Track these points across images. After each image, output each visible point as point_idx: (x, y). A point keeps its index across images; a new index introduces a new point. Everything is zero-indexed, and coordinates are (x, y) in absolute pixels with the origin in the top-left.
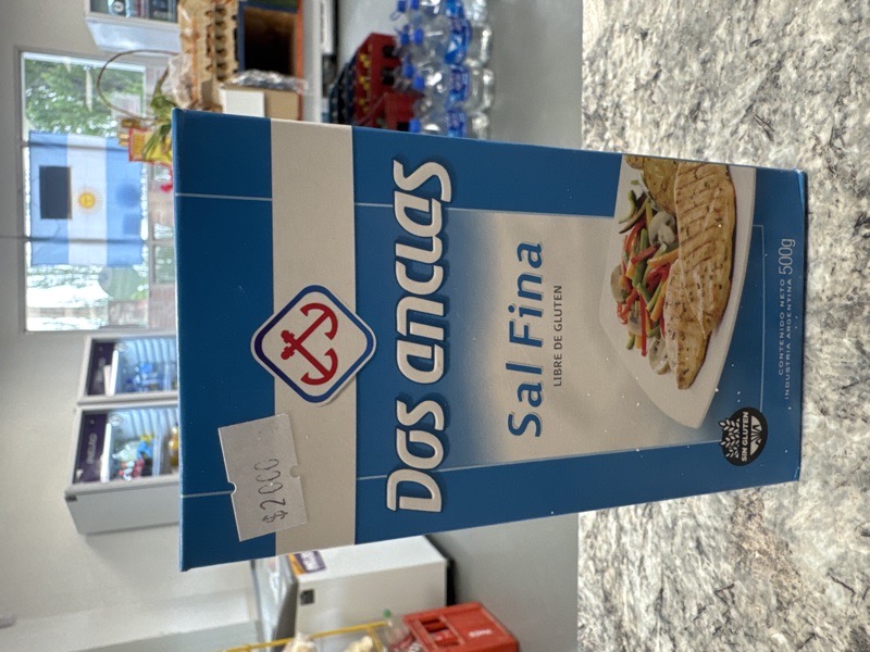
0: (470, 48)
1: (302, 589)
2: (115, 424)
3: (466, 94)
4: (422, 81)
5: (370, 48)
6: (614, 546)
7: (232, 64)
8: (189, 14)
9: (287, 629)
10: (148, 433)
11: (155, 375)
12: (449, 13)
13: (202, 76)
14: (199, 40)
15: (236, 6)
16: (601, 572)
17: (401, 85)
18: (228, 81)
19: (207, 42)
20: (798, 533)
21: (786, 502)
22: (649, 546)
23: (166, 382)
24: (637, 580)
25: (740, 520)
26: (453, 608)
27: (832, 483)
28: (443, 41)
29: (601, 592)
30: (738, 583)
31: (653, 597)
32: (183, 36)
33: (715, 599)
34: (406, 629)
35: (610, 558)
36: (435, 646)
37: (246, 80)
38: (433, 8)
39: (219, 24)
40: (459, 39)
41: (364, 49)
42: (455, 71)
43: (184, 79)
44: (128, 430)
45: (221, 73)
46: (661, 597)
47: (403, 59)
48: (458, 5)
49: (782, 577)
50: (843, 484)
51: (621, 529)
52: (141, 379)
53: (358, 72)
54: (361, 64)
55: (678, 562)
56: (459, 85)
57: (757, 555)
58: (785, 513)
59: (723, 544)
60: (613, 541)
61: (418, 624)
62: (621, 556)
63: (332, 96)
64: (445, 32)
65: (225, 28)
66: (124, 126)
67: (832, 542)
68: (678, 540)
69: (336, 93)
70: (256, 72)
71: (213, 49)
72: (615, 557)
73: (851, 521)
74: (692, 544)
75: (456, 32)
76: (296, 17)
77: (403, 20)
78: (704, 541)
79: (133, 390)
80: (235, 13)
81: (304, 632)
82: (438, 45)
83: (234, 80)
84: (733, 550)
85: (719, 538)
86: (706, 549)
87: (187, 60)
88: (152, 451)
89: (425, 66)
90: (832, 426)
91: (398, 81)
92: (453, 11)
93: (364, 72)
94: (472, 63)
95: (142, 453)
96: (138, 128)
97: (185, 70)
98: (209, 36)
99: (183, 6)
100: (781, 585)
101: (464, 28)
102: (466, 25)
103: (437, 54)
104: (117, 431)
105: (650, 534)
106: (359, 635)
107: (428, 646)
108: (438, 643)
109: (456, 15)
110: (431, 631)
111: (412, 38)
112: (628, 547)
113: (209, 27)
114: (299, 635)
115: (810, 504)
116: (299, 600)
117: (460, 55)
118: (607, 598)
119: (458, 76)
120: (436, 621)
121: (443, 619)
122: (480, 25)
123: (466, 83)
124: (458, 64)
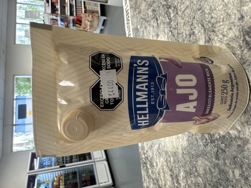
2: (38, 179)
10: (48, 180)
11: (50, 162)
23: (53, 164)
44: (42, 180)
52: (46, 163)
79: (43, 167)
88: (49, 186)
95: (46, 187)
104: (39, 181)
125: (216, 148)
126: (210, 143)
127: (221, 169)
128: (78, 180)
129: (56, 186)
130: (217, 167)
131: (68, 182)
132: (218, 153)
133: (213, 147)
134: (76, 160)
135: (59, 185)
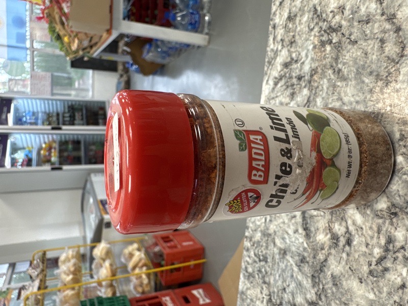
1: (105, 221)
2: (12, 140)
9: (97, 238)
10: (30, 146)
11: (34, 118)
23: (40, 121)
26: (176, 233)
34: (154, 240)
44: (19, 144)
52: (26, 119)
61: (160, 239)
79: (22, 124)
81: (106, 240)
88: (32, 155)
95: (27, 156)
104: (13, 144)
106: (132, 243)
107: (164, 248)
108: (168, 247)
110: (166, 242)
114: (103, 242)
116: (104, 226)
120: (168, 237)
128: (82, 153)
129: (45, 156)
131: (66, 154)
134: (81, 122)
135: (50, 155)
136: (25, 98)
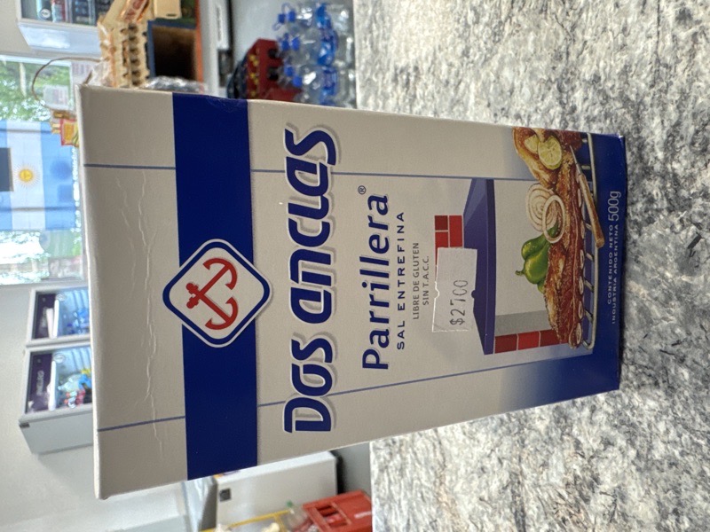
0: (337, 53)
1: (221, 488)
2: (59, 361)
3: (335, 90)
4: (300, 79)
5: (258, 51)
6: (387, 492)
7: (145, 72)
8: (107, 30)
9: (209, 520)
10: (87, 367)
12: (319, 25)
13: (121, 82)
14: (116, 53)
15: (146, 25)
16: (382, 505)
17: (284, 81)
18: (141, 86)
19: (123, 55)
20: (458, 495)
21: (454, 478)
22: (402, 494)
24: (398, 513)
25: (437, 484)
26: (343, 496)
27: (469, 472)
28: (315, 48)
29: (383, 518)
30: (438, 519)
31: (405, 523)
32: (102, 46)
33: (430, 527)
34: (305, 515)
35: (386, 497)
36: (328, 527)
37: (157, 85)
38: (306, 21)
39: (132, 39)
40: (328, 46)
41: (253, 51)
42: (327, 72)
43: (104, 82)
44: (70, 366)
45: (136, 79)
46: (408, 524)
47: (285, 60)
48: (326, 18)
49: (454, 518)
50: (472, 473)
51: (390, 482)
52: (79, 322)
53: (249, 70)
54: (251, 63)
55: (414, 504)
56: (329, 84)
57: (444, 505)
58: (453, 484)
59: (432, 497)
60: (387, 487)
61: (315, 510)
62: (391, 497)
63: (229, 87)
64: (317, 41)
65: (137, 43)
66: (56, 117)
67: (470, 502)
68: (414, 491)
69: (232, 85)
70: (164, 78)
71: (128, 60)
72: (388, 498)
73: (476, 492)
74: (419, 495)
75: (325, 40)
76: (194, 32)
77: (283, 29)
78: (425, 494)
79: (73, 332)
80: (146, 30)
81: (223, 523)
82: (312, 51)
83: (147, 85)
84: (435, 501)
85: (430, 493)
86: (426, 499)
87: (107, 66)
88: (90, 382)
89: (302, 68)
90: (468, 442)
91: (281, 78)
92: (322, 23)
93: (254, 70)
94: (340, 64)
95: (83, 384)
96: (68, 118)
97: (106, 74)
98: (124, 49)
99: (101, 22)
100: (453, 523)
101: (332, 38)
102: (333, 34)
103: (311, 57)
104: (60, 367)
105: (403, 487)
106: (268, 523)
107: (322, 527)
108: (330, 525)
109: (325, 27)
110: (325, 515)
111: (291, 44)
112: (394, 492)
113: (123, 42)
114: (219, 526)
115: (461, 481)
116: (219, 498)
117: (329, 59)
118: (386, 522)
119: (328, 76)
120: (329, 507)
121: (334, 505)
122: (345, 34)
123: (335, 81)
124: (328, 66)
125: (693, 227)
126: (666, 213)
127: (696, 303)
130: (679, 299)
132: (698, 247)
133: (678, 227)
136: (76, 289)
